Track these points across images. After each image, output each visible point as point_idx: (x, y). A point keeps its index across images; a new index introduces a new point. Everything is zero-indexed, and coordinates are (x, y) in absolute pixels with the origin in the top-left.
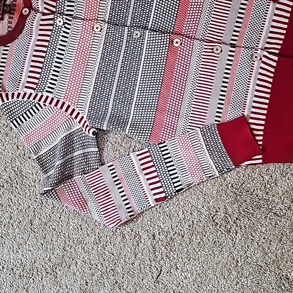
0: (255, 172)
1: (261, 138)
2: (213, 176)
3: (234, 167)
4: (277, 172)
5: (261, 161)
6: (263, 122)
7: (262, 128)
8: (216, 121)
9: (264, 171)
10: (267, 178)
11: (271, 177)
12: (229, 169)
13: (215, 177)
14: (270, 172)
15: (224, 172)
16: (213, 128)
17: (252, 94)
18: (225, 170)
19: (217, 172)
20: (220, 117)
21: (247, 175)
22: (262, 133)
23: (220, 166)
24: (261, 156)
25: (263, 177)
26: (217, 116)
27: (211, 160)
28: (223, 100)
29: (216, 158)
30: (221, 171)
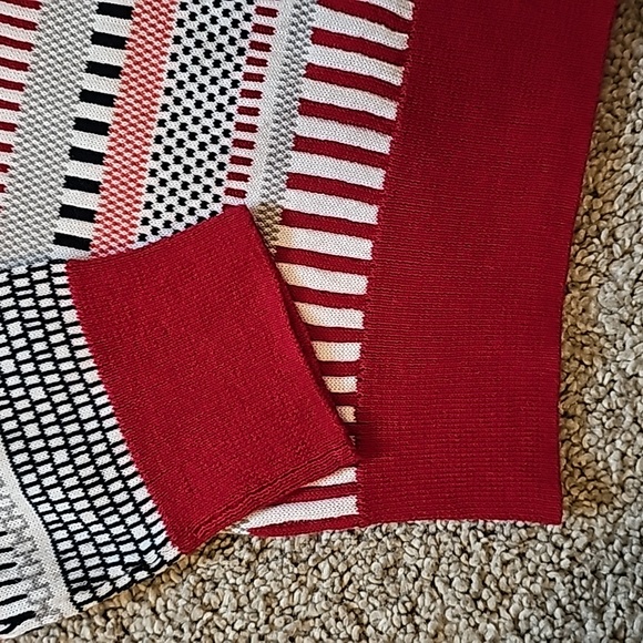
0: (311, 581)
1: (350, 352)
2: (30, 615)
3: (170, 552)
4: (449, 583)
5: (347, 506)
6: (361, 249)
7: (356, 284)
8: (61, 239)
9: (366, 574)
10: (382, 625)
11: (412, 612)
12: (142, 565)
13: (48, 620)
14: (405, 586)
15: (106, 588)
16: (43, 289)
17: (291, 59)
18: (115, 572)
19: (60, 589)
20: (86, 215)
21: (259, 604)
22: (353, 319)
23: (87, 549)
24: (348, 476)
25: (358, 617)
26: (68, 212)
27: (24, 507)
28: (106, 100)
29: (56, 494)
30: (89, 584)
